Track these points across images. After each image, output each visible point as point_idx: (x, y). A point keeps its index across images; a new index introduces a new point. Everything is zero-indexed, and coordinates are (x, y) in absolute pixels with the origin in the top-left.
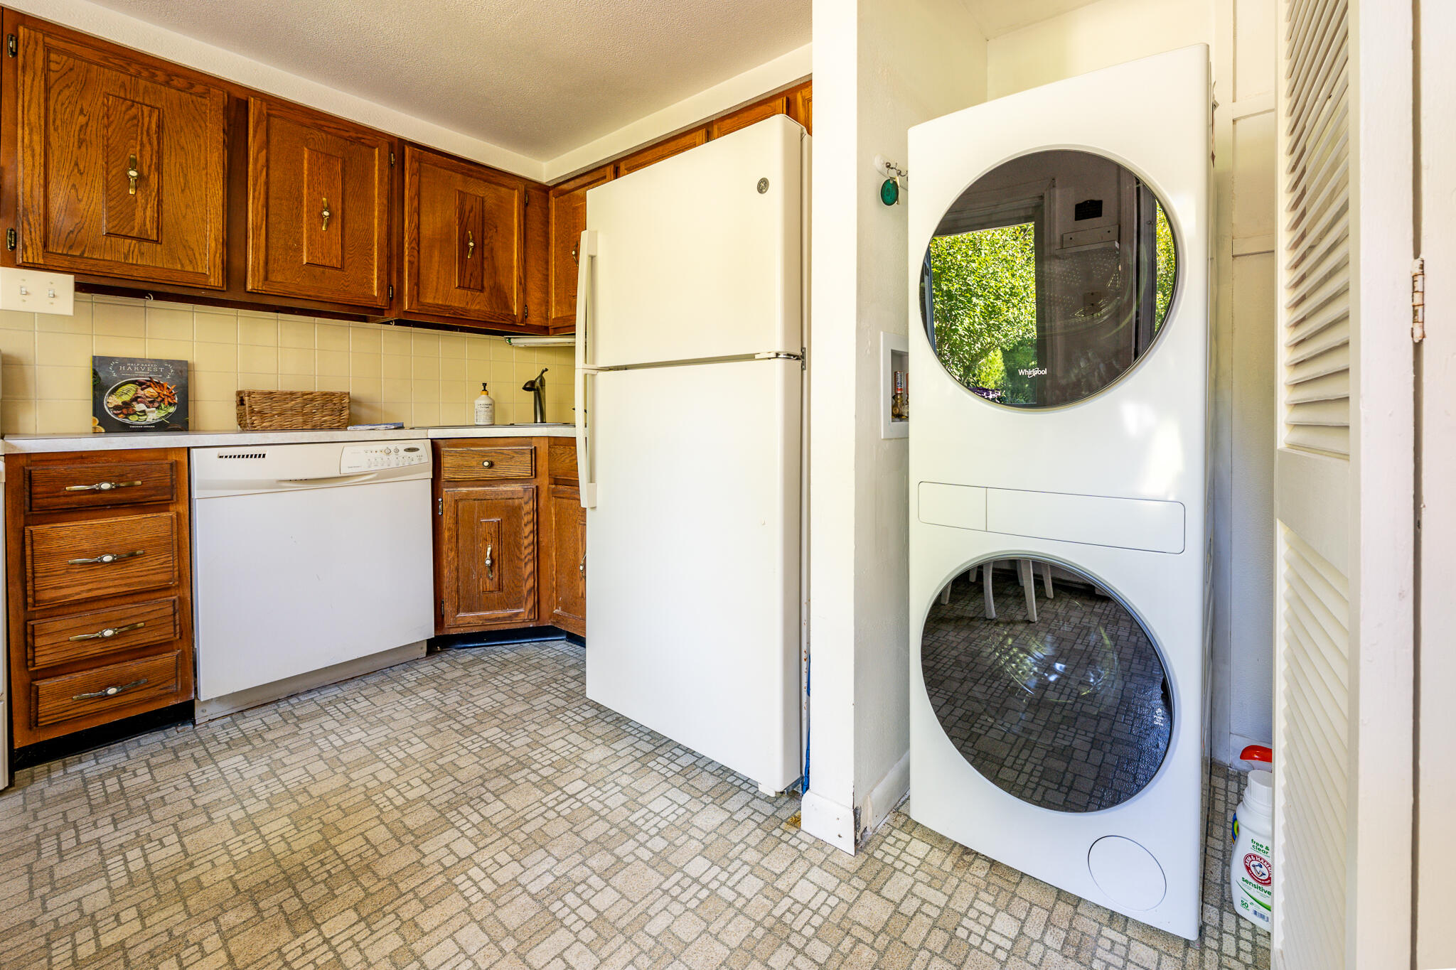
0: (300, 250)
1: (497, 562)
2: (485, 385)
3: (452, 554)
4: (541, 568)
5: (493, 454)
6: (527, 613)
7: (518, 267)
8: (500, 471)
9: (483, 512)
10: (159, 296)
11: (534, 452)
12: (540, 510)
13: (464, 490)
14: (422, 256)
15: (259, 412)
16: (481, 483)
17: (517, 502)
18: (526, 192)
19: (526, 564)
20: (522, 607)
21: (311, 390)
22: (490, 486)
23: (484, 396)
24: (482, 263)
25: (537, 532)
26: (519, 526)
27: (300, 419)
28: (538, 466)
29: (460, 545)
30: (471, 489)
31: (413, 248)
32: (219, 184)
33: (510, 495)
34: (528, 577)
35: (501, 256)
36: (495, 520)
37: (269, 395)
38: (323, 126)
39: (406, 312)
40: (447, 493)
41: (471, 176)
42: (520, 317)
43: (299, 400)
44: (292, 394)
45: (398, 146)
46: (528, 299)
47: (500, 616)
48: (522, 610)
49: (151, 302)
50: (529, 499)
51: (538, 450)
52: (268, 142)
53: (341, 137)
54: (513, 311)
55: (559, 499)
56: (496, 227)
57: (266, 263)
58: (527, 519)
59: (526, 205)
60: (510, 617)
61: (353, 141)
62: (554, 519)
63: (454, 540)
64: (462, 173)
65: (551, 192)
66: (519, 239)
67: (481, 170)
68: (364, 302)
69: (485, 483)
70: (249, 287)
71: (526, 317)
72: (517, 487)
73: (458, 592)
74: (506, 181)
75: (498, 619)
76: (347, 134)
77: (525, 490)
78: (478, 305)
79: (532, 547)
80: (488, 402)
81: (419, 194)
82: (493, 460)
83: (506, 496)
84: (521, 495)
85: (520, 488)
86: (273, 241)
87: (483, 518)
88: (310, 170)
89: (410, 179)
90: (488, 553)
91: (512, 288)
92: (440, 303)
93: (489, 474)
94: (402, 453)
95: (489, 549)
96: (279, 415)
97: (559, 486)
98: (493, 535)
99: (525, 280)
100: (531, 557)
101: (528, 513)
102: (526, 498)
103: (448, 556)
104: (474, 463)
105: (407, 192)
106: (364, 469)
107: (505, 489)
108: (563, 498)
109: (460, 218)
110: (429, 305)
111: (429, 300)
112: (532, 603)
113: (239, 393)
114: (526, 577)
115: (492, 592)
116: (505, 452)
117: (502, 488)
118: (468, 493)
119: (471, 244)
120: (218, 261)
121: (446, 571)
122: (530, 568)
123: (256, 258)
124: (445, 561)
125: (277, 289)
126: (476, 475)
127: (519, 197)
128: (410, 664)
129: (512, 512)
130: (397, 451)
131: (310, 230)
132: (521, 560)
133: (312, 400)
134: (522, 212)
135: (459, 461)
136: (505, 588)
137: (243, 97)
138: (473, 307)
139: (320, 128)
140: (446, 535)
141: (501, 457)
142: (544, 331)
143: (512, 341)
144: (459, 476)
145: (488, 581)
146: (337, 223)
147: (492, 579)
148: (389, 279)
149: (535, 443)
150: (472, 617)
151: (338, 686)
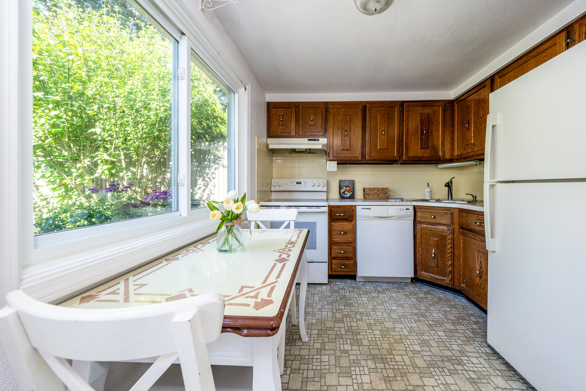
0: (377, 146)
1: (436, 256)
2: (428, 184)
3: (420, 249)
4: (455, 264)
5: (435, 213)
6: (449, 280)
7: (442, 137)
8: (438, 220)
9: (431, 236)
10: (350, 164)
11: (452, 214)
12: (454, 239)
13: (424, 226)
14: (409, 140)
15: (368, 194)
16: (430, 224)
17: (445, 234)
18: (445, 105)
19: (448, 260)
20: (446, 277)
21: (379, 187)
22: (434, 225)
23: (428, 188)
24: (428, 138)
25: (453, 248)
26: (445, 243)
27: (376, 196)
28: (454, 220)
29: (423, 246)
30: (427, 226)
31: (406, 138)
32: (361, 131)
33: (442, 231)
34: (449, 266)
35: (435, 133)
36: (436, 239)
37: (370, 189)
38: (382, 105)
39: (404, 160)
40: (418, 226)
41: (425, 106)
42: (442, 157)
43: (376, 190)
44: (375, 188)
45: (402, 104)
46: (445, 149)
47: (438, 278)
48: (446, 279)
49: (348, 165)
50: (450, 234)
51: (454, 213)
52: (370, 116)
53: (387, 107)
54: (439, 154)
55: (464, 237)
56: (433, 123)
57: (370, 151)
58: (449, 241)
59: (445, 111)
60: (442, 280)
61: (391, 107)
62: (462, 244)
63: (421, 244)
64: (421, 106)
65: (455, 102)
66: (442, 125)
67: (428, 103)
68: (393, 159)
69: (432, 224)
70: (367, 159)
71: (444, 156)
72: (445, 228)
73: (422, 263)
74: (437, 104)
75: (437, 279)
76: (388, 106)
77: (448, 230)
78: (426, 153)
79: (451, 254)
80: (430, 190)
81: (408, 119)
82: (435, 215)
83: (440, 231)
84: (446, 231)
85: (446, 228)
86: (371, 144)
87: (431, 237)
88: (379, 120)
89: (405, 114)
90: (433, 252)
91: (439, 145)
92: (414, 155)
93: (433, 221)
94: (405, 210)
95: (433, 250)
96: (372, 195)
97: (464, 231)
98: (435, 245)
99: (444, 141)
100: (450, 258)
101: (449, 239)
102: (449, 233)
103: (419, 249)
104: (428, 216)
105: (404, 119)
106: (394, 215)
107: (440, 228)
108: (467, 236)
109: (421, 123)
110: (411, 157)
111: (411, 155)
112: (451, 277)
113: (364, 188)
114: (448, 266)
115: (434, 267)
116: (440, 213)
117: (439, 227)
118: (426, 227)
119: (425, 132)
120: (361, 152)
121: (418, 255)
122: (450, 262)
123: (368, 150)
124: (417, 251)
125: (373, 158)
126: (428, 221)
127: (442, 109)
128: (406, 284)
129: (443, 238)
130: (403, 209)
131: (380, 139)
132: (446, 258)
133: (379, 190)
134: (443, 114)
135: (422, 214)
136: (439, 267)
137: (365, 104)
138: (425, 155)
139: (382, 106)
140: (418, 241)
141: (439, 215)
142: (451, 161)
143: (438, 166)
144: (422, 220)
145: (433, 263)
146: (386, 135)
147: (434, 262)
148: (400, 150)
149: (452, 210)
150: (427, 275)
151: (386, 283)
